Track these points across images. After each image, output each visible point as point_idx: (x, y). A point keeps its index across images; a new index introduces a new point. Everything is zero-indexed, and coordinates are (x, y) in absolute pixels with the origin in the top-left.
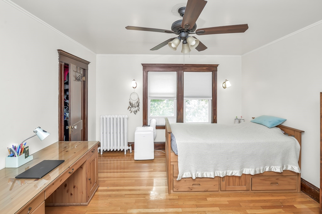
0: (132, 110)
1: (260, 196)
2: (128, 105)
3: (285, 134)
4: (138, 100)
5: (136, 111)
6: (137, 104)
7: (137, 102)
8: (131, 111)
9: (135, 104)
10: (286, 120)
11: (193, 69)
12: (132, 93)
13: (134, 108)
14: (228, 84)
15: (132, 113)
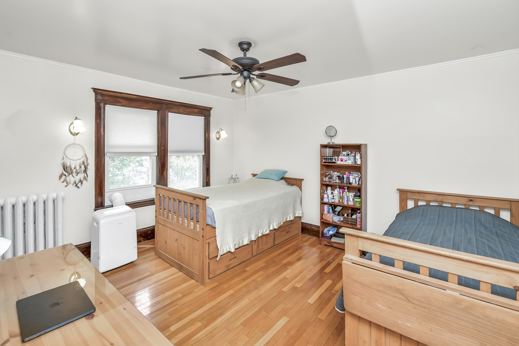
0: (68, 180)
1: (281, 248)
2: (60, 170)
3: (288, 184)
4: (85, 158)
5: (81, 182)
6: (83, 168)
7: (83, 163)
8: (67, 183)
9: (78, 168)
10: (287, 172)
11: (181, 109)
12: (69, 145)
13: (74, 174)
14: (224, 134)
15: (70, 186)
